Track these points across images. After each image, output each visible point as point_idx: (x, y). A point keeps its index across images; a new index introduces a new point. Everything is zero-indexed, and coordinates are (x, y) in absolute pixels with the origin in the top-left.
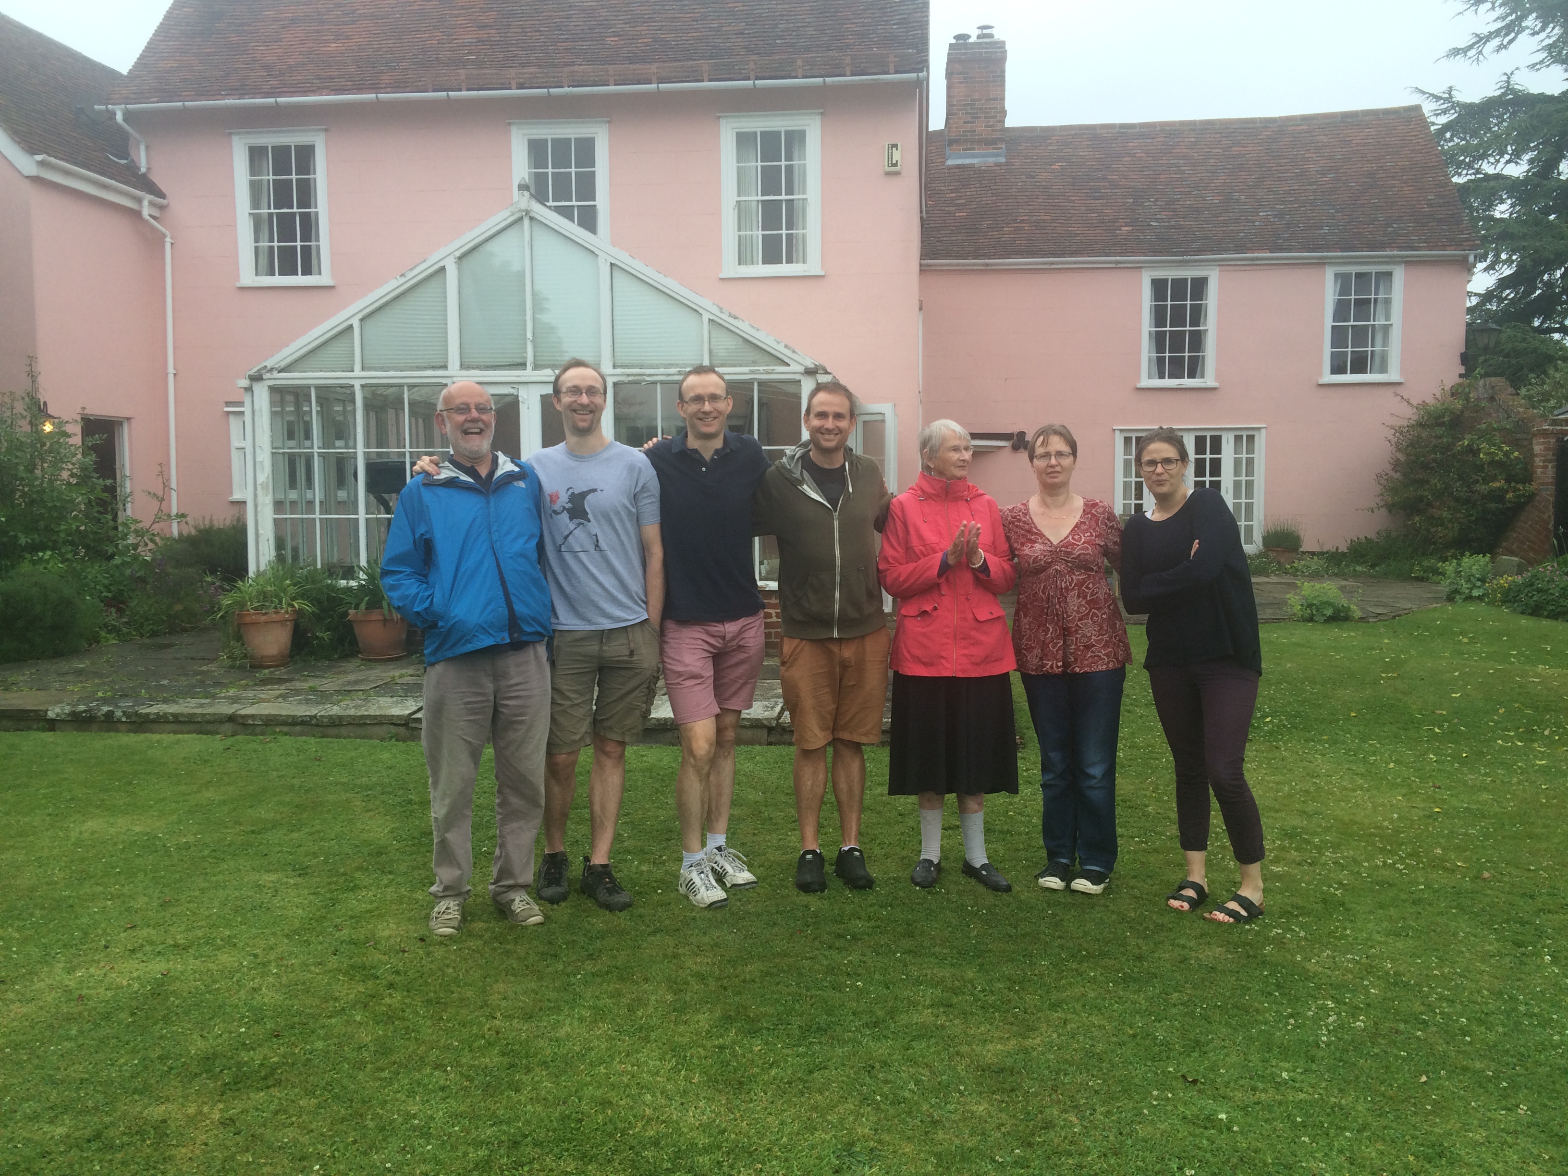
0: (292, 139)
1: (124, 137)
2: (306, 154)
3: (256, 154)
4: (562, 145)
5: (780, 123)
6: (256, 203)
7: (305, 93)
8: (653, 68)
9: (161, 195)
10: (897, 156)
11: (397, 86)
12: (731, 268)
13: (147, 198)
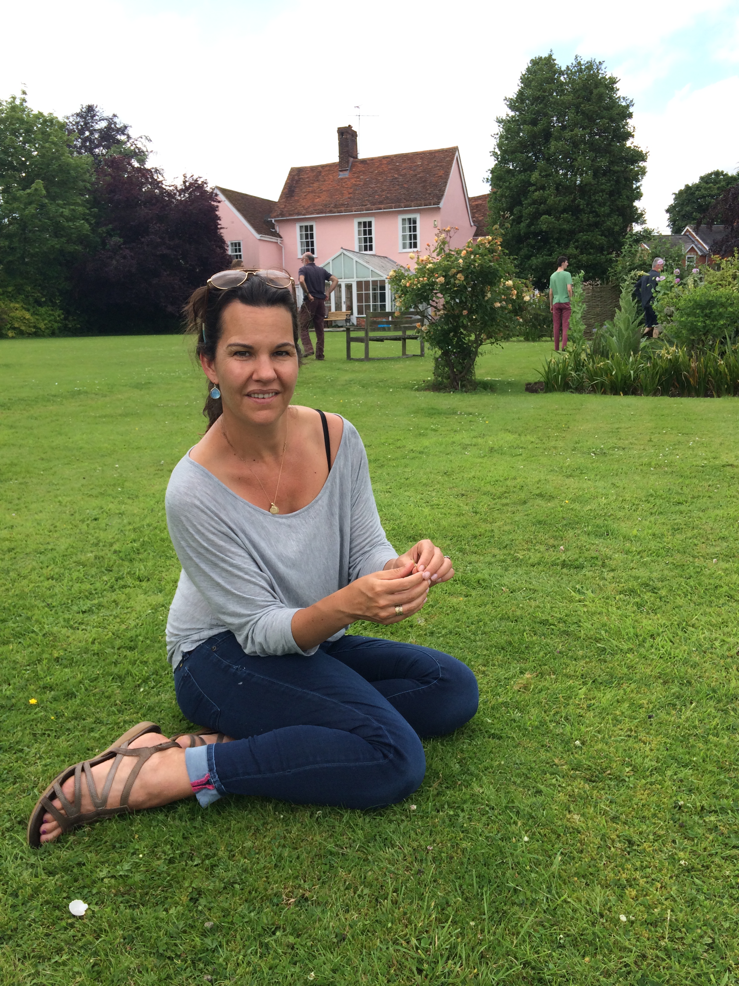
0: (308, 224)
1: (274, 225)
2: (311, 227)
3: (301, 227)
4: (365, 223)
5: (412, 216)
6: (301, 238)
7: (311, 214)
8: (382, 206)
9: (281, 237)
10: (436, 223)
11: (331, 212)
12: (401, 250)
13: (279, 239)
